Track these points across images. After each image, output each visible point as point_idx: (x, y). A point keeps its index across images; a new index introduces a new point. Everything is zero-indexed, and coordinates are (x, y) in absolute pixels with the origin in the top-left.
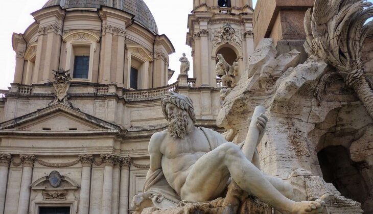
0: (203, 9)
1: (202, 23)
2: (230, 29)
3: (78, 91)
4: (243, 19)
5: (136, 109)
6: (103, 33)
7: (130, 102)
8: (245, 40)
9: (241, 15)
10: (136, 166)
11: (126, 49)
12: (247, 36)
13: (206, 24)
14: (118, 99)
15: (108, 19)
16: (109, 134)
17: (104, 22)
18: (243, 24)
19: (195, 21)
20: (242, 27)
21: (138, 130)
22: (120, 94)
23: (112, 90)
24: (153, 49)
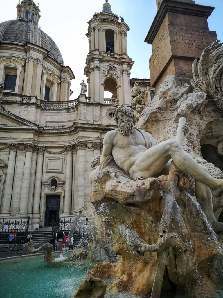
0: (97, 52)
1: (95, 62)
2: (113, 67)
3: (9, 98)
4: (122, 61)
5: (49, 114)
6: (27, 61)
7: (45, 109)
8: (122, 75)
9: (121, 59)
10: (48, 152)
11: (42, 73)
12: (124, 73)
13: (98, 62)
14: (38, 107)
15: (31, 51)
16: (30, 130)
17: (28, 53)
18: (122, 65)
19: (91, 60)
20: (121, 67)
21: (50, 128)
22: (39, 103)
23: (33, 100)
24: (61, 75)
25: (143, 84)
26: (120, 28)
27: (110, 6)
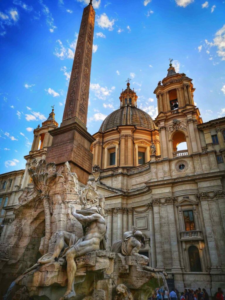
0: (161, 115)
1: (161, 123)
2: (177, 122)
3: (105, 174)
4: (185, 113)
5: (134, 178)
6: (121, 139)
7: (131, 175)
8: (188, 125)
9: (183, 112)
11: (134, 143)
12: (189, 122)
13: (163, 123)
15: (122, 131)
16: (118, 195)
17: (121, 133)
18: (186, 116)
19: (157, 123)
20: (185, 118)
21: (135, 190)
22: (125, 171)
23: (120, 171)
24: (152, 139)
25: (211, 126)
26: (182, 83)
27: (174, 68)
